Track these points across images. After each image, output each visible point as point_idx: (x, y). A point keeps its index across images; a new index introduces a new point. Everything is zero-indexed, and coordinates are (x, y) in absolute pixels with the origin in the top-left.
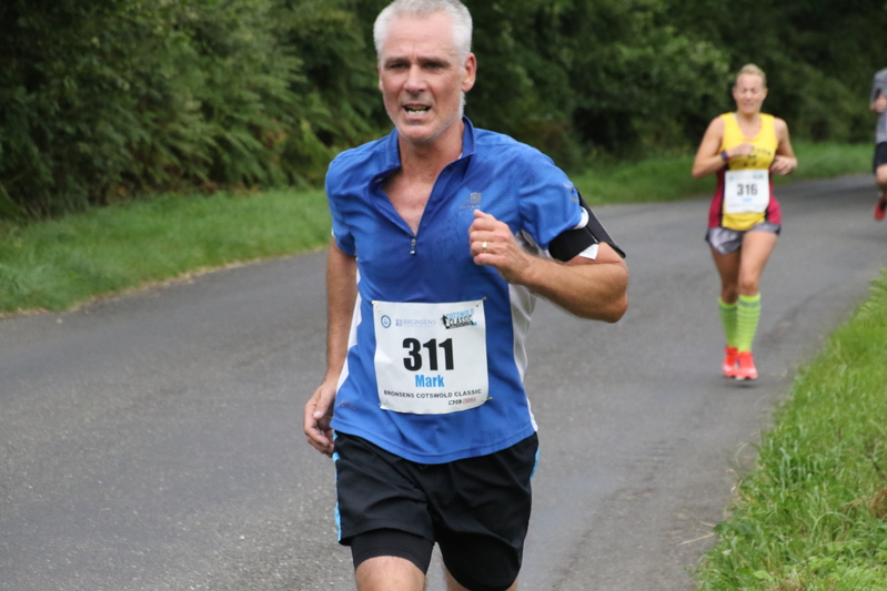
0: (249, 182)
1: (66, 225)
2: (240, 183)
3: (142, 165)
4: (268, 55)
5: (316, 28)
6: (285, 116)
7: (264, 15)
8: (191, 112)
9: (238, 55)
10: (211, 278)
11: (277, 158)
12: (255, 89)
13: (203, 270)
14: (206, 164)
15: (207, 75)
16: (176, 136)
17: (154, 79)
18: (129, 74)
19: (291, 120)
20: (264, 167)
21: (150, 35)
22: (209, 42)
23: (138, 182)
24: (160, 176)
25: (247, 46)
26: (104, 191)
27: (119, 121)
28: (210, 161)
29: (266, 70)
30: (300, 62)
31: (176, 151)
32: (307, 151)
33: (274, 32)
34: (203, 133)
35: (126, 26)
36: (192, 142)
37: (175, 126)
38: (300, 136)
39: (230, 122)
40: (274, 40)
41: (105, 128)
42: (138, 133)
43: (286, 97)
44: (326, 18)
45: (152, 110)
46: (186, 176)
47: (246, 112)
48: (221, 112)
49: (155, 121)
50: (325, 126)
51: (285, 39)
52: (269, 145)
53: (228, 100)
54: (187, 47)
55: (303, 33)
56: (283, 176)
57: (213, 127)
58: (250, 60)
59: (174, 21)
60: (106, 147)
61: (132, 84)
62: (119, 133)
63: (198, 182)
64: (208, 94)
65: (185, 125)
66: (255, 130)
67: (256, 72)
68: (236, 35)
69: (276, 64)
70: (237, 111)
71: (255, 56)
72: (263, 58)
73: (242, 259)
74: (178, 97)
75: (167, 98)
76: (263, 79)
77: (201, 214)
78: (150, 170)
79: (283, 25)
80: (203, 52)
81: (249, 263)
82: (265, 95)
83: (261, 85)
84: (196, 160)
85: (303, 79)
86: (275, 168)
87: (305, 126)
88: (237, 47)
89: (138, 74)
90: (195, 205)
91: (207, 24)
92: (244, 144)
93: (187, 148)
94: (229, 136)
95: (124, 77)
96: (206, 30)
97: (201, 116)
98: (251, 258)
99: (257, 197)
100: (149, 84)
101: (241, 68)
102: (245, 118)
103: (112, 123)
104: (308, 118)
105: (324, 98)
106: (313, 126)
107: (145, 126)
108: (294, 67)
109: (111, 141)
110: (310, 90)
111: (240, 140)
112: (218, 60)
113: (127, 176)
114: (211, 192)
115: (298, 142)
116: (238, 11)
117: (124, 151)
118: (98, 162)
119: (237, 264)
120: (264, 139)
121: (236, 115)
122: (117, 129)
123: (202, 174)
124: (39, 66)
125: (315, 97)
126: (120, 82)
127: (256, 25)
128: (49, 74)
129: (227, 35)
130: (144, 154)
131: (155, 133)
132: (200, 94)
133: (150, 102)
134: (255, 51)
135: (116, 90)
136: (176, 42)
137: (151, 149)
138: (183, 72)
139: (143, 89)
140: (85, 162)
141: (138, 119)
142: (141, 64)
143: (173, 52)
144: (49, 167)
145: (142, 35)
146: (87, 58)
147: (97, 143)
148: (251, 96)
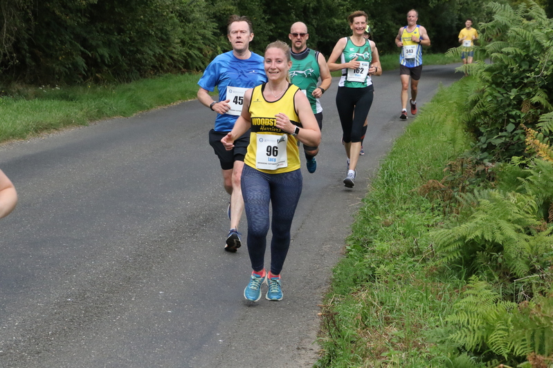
0: (198, 69)
1: (132, 85)
2: (195, 69)
3: (159, 63)
5: (223, 12)
6: (211, 45)
7: (204, 7)
8: (177, 43)
9: (194, 22)
10: (182, 105)
11: (208, 60)
12: (199, 34)
14: (182, 63)
15: (183, 30)
16: (171, 52)
17: (164, 32)
18: (154, 29)
19: (214, 46)
20: (203, 63)
21: (162, 15)
22: (184, 18)
23: (158, 69)
24: (166, 67)
25: (197, 19)
26: (145, 72)
27: (151, 47)
28: (184, 61)
31: (171, 58)
33: (207, 14)
34: (181, 51)
35: (154, 12)
36: (177, 54)
37: (171, 48)
38: (217, 52)
39: (191, 47)
40: (207, 17)
41: (146, 49)
42: (158, 51)
43: (212, 38)
44: (226, 8)
45: (162, 42)
46: (175, 67)
47: (197, 43)
48: (188, 43)
49: (164, 46)
50: (226, 48)
51: (211, 16)
52: (205, 55)
53: (190, 39)
54: (176, 20)
55: (218, 14)
57: (185, 49)
58: (199, 24)
59: (171, 10)
60: (146, 56)
61: (155, 33)
62: (150, 51)
63: (180, 69)
64: (183, 36)
65: (174, 48)
66: (200, 50)
67: (201, 28)
68: (193, 15)
69: (208, 25)
70: (194, 43)
72: (204, 23)
74: (173, 38)
75: (168, 38)
76: (202, 31)
77: (180, 81)
78: (162, 64)
79: (211, 11)
82: (204, 37)
83: (202, 33)
84: (179, 61)
85: (218, 31)
87: (219, 48)
88: (194, 20)
89: (157, 29)
90: (177, 77)
91: (183, 11)
92: (196, 55)
93: (175, 57)
94: (191, 52)
96: (183, 13)
97: (180, 45)
100: (162, 33)
101: (195, 27)
102: (197, 45)
103: (149, 48)
104: (220, 45)
106: (221, 48)
107: (161, 48)
108: (214, 27)
109: (148, 54)
111: (194, 53)
112: (187, 24)
113: (154, 67)
114: (183, 73)
116: (194, 6)
117: (152, 58)
118: (143, 61)
122: (151, 50)
123: (181, 66)
124: (122, 26)
125: (222, 37)
126: (151, 31)
127: (200, 11)
128: (126, 29)
129: (190, 15)
130: (160, 59)
131: (164, 51)
132: (180, 37)
133: (162, 39)
134: (200, 21)
135: (150, 34)
136: (171, 18)
137: (163, 56)
138: (174, 28)
139: (160, 35)
140: (139, 61)
141: (158, 46)
142: (159, 25)
143: (170, 21)
144: (126, 63)
145: (159, 15)
146: (139, 23)
147: (143, 54)
148: (199, 37)
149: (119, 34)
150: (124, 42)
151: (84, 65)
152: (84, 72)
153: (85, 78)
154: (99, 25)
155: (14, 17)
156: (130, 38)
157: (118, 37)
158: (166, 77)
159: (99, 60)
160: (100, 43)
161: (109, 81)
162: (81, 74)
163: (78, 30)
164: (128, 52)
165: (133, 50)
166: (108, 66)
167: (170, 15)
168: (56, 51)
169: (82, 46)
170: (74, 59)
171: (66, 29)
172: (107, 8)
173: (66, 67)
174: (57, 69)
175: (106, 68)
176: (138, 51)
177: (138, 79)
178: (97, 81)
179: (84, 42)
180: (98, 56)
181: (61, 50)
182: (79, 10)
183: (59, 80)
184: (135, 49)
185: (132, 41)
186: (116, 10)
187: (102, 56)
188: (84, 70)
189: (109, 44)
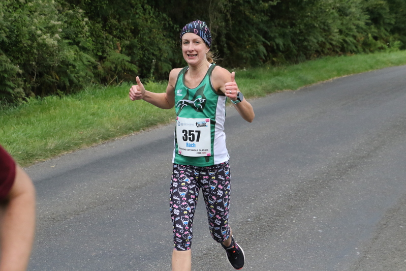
0: (352, 52)
1: (299, 66)
2: (349, 52)
3: (321, 48)
4: (360, 15)
5: (375, 6)
6: (364, 33)
7: (359, 3)
8: (336, 32)
9: (350, 15)
10: (338, 80)
11: (361, 44)
12: (354, 25)
13: (336, 78)
14: (339, 47)
15: (341, 22)
16: (332, 40)
17: (326, 24)
18: (319, 22)
19: (365, 34)
20: (356, 47)
21: (325, 12)
22: (342, 12)
23: (320, 53)
24: (326, 51)
25: (353, 13)
26: (310, 56)
27: (315, 36)
28: (341, 46)
29: (359, 20)
30: (369, 16)
31: (331, 44)
32: (369, 42)
33: (362, 8)
34: (339, 38)
35: (319, 10)
36: (336, 41)
37: (331, 37)
38: (368, 38)
39: (347, 35)
40: (361, 11)
41: (311, 38)
42: (321, 39)
43: (365, 27)
44: (378, 3)
45: (325, 32)
46: (334, 51)
47: (352, 32)
48: (345, 32)
49: (325, 35)
50: (375, 35)
51: (365, 10)
52: (358, 41)
53: (347, 29)
54: (336, 15)
55: (370, 8)
56: (362, 50)
57: (342, 37)
58: (354, 17)
59: (333, 7)
60: (311, 43)
61: (319, 25)
62: (314, 40)
63: (337, 52)
64: (341, 27)
65: (334, 36)
66: (354, 37)
67: (356, 20)
68: (350, 10)
69: (362, 17)
70: (349, 31)
71: (355, 15)
72: (358, 16)
73: (347, 74)
74: (333, 28)
75: (329, 29)
76: (357, 22)
77: (337, 62)
78: (324, 49)
79: (365, 6)
80: (341, 15)
81: (349, 75)
82: (358, 27)
83: (356, 24)
84: (337, 46)
85: (370, 21)
86: (360, 48)
87: (370, 35)
88: (350, 13)
89: (321, 22)
90: (335, 59)
91: (342, 7)
92: (351, 41)
93: (334, 43)
94: (347, 39)
95: (317, 23)
96: (342, 9)
97: (338, 33)
98: (350, 74)
99: (354, 56)
100: (324, 25)
101: (351, 20)
102: (352, 33)
103: (314, 37)
104: (370, 33)
105: (375, 27)
106: (372, 35)
107: (323, 37)
108: (367, 18)
109: (313, 42)
110: (372, 24)
111: (349, 40)
112: (345, 17)
113: (317, 51)
114: (340, 55)
115: (367, 40)
116: (352, 3)
117: (316, 44)
118: (309, 47)
119: (346, 76)
120: (357, 39)
121: (349, 33)
122: (315, 38)
123: (338, 50)
124: (294, 22)
125: (372, 26)
126: (315, 25)
127: (356, 7)
128: (297, 24)
129: (347, 10)
130: (322, 45)
131: (326, 39)
132: (339, 27)
133: (324, 30)
134: (356, 14)
135: (315, 27)
136: (332, 13)
137: (324, 43)
138: (334, 21)
139: (322, 26)
140: (306, 48)
141: (321, 35)
142: (322, 19)
143: (332, 16)
144: (296, 49)
145: (323, 12)
146: (307, 19)
147: (309, 42)
148: (354, 27)
149: (291, 27)
150: (295, 34)
151: (265, 52)
152: (264, 58)
153: (264, 62)
154: (277, 21)
155: (217, 18)
156: (300, 30)
157: (291, 30)
158: (326, 59)
159: (275, 48)
160: (277, 35)
161: (282, 63)
162: (261, 59)
163: (262, 26)
164: (297, 41)
165: (301, 39)
166: (283, 52)
167: (332, 11)
168: (245, 42)
169: (264, 37)
170: (257, 47)
171: (253, 25)
172: (283, 8)
173: (251, 54)
174: (245, 55)
175: (281, 53)
176: (305, 40)
177: (304, 61)
178: (273, 63)
179: (265, 35)
180: (275, 45)
181: (248, 41)
182: (263, 11)
183: (245, 63)
184: (303, 38)
185: (301, 32)
186: (290, 9)
187: (278, 45)
188: (264, 55)
189: (283, 35)
